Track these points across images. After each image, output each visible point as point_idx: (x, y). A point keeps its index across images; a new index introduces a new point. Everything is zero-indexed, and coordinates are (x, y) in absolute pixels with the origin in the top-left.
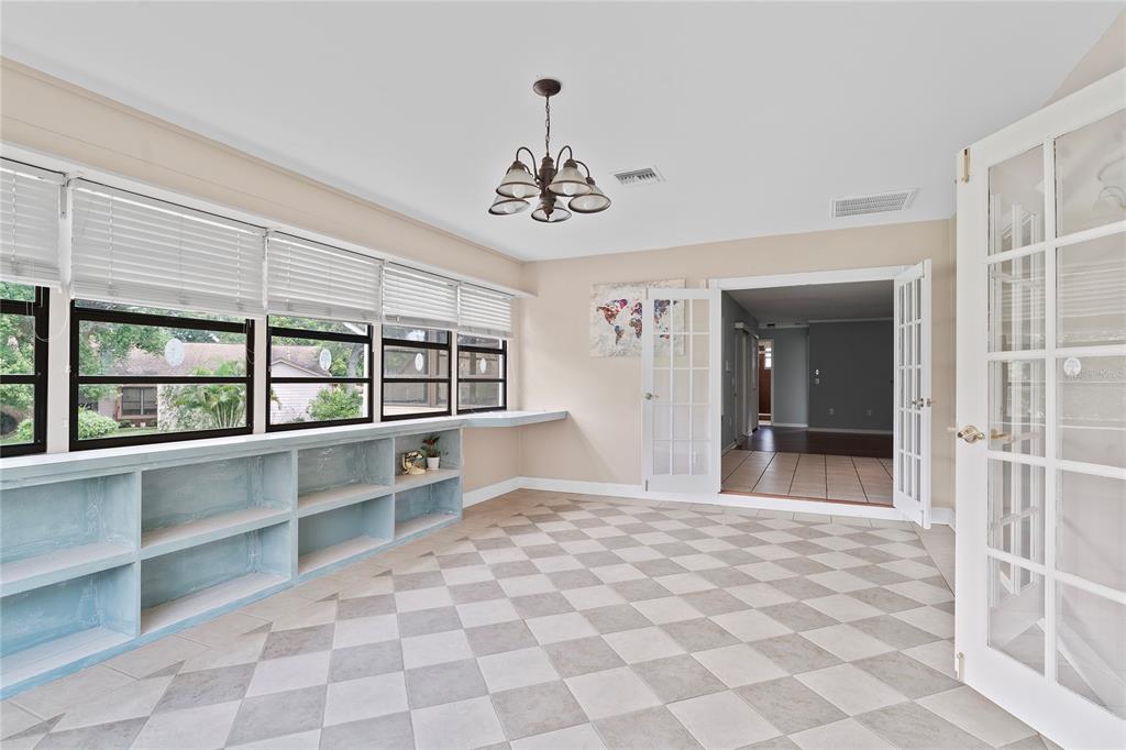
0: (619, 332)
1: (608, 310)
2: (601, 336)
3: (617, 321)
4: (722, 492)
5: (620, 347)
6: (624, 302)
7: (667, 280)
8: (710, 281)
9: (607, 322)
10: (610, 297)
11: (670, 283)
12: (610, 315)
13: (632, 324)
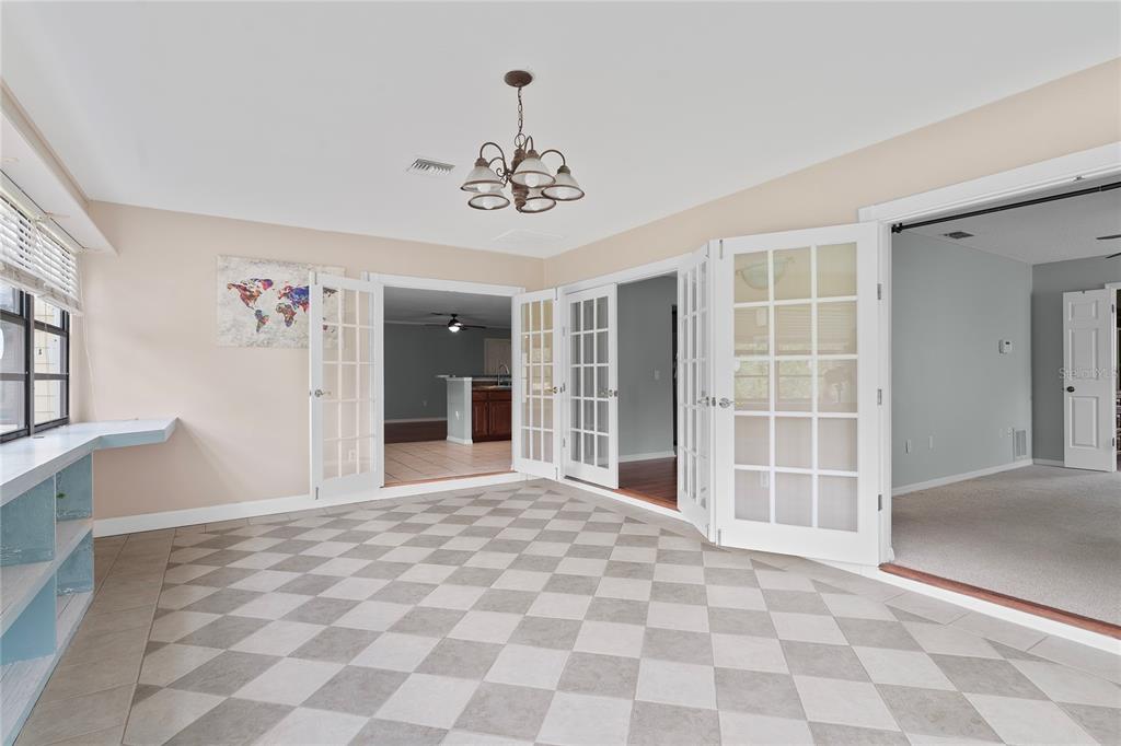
0: (261, 318)
1: (245, 289)
2: (235, 320)
3: (259, 304)
4: (386, 485)
5: (262, 336)
6: (268, 283)
7: (324, 266)
8: (371, 274)
9: (243, 304)
10: (247, 274)
11: (327, 269)
12: (248, 296)
13: (280, 310)
